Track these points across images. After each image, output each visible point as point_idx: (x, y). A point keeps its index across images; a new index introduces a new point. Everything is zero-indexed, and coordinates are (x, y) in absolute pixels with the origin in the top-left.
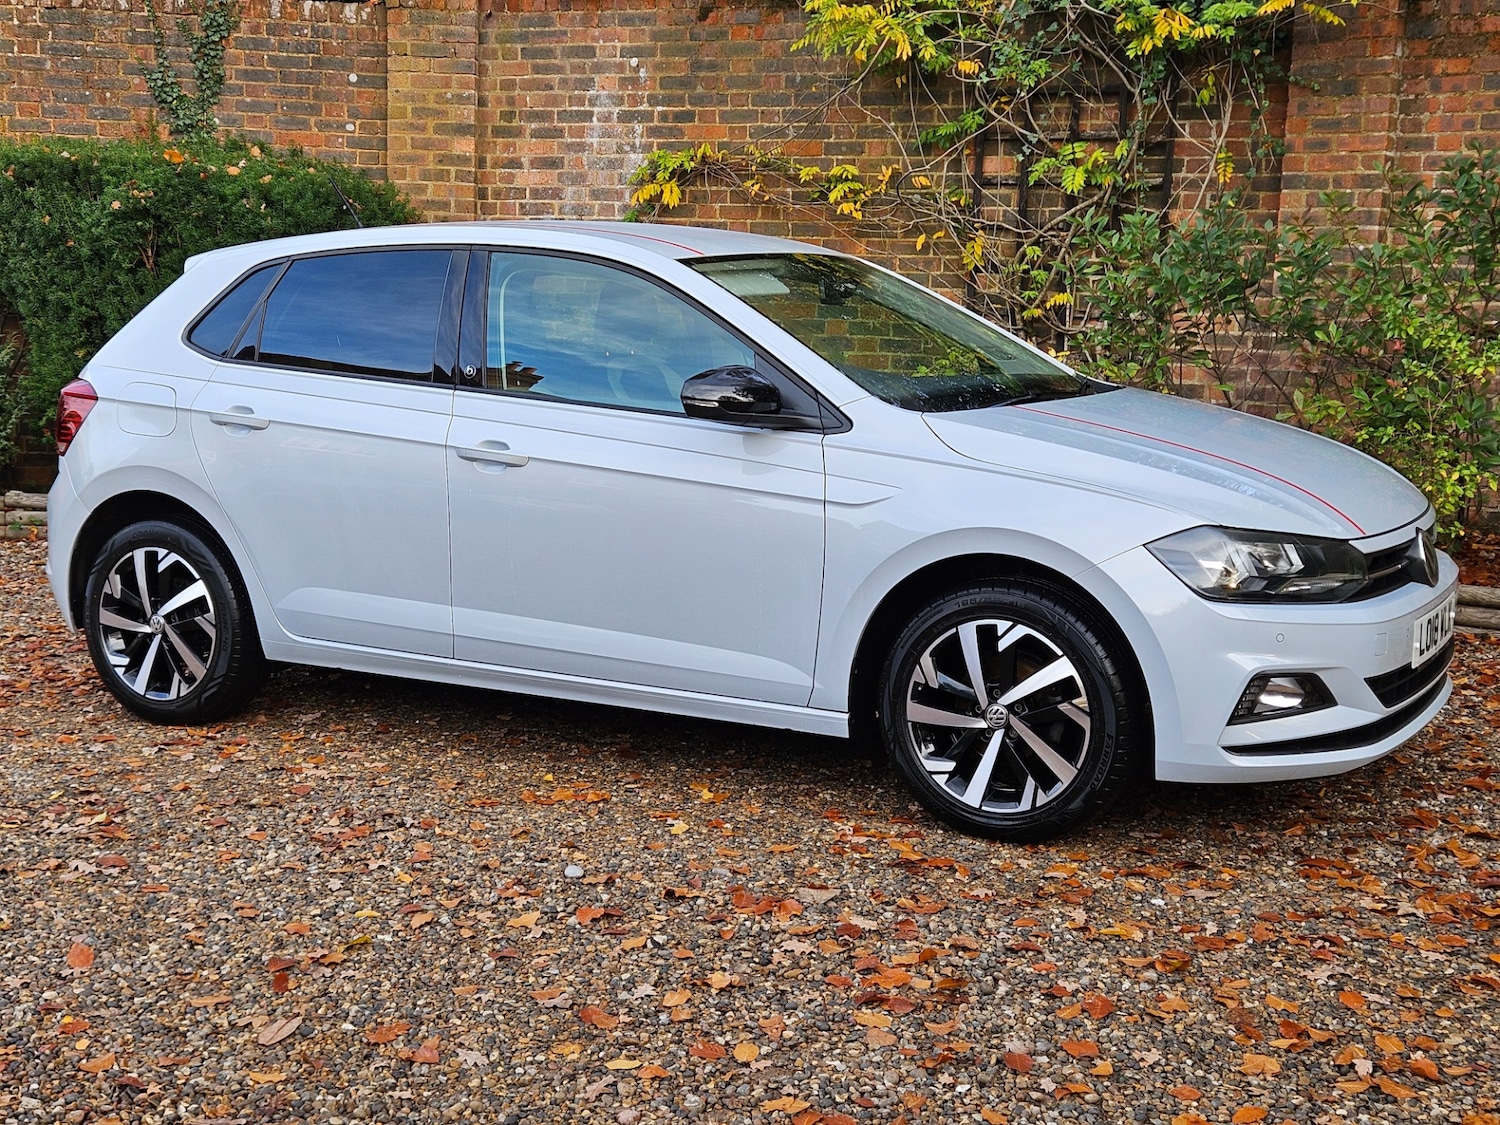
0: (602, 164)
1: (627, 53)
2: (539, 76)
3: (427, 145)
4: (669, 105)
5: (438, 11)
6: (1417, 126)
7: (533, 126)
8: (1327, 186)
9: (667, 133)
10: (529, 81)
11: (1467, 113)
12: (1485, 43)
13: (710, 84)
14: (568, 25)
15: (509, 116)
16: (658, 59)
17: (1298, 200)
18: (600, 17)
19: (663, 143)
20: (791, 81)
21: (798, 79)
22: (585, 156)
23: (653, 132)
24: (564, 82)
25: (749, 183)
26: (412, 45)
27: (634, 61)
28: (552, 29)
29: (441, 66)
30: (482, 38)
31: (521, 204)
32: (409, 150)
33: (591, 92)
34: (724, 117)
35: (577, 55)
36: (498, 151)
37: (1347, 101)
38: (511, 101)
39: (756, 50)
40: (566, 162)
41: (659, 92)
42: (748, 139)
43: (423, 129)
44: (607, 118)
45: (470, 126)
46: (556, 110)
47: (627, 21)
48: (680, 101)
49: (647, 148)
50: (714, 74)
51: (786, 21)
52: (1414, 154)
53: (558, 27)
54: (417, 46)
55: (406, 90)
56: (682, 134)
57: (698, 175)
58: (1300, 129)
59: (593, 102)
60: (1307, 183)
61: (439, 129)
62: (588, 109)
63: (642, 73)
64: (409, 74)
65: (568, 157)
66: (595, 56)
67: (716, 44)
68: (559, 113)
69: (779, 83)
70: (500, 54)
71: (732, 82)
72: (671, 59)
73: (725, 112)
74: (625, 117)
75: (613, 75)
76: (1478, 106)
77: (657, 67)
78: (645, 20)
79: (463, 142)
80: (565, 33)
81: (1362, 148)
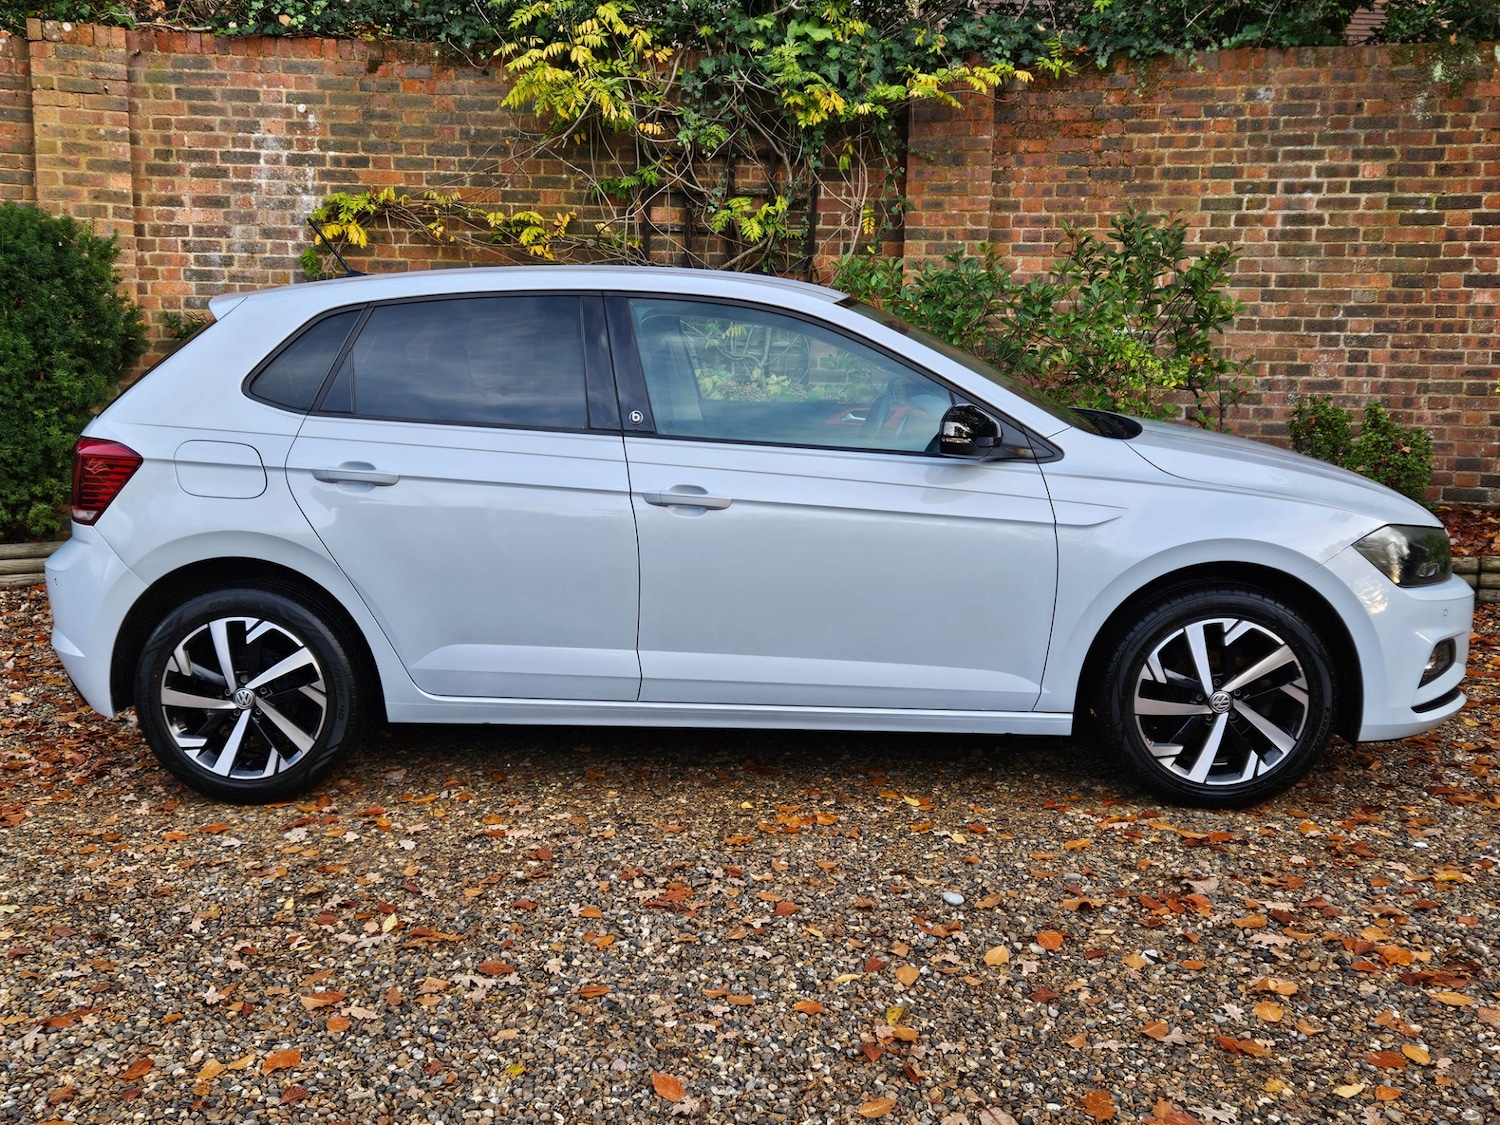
0: (272, 204)
1: (290, 98)
2: (197, 117)
3: (80, 181)
4: (341, 151)
5: (85, 47)
6: (1006, 192)
7: (194, 165)
8: (942, 238)
9: (342, 175)
10: (186, 121)
11: (1046, 183)
12: (1058, 129)
13: (383, 133)
14: (229, 69)
15: (166, 154)
16: (327, 106)
17: (919, 249)
18: (261, 62)
19: (338, 187)
20: (465, 134)
21: (473, 132)
22: (253, 197)
23: (325, 175)
24: (226, 125)
25: (432, 226)
26: (60, 80)
27: (302, 108)
28: (209, 71)
29: (91, 102)
30: (130, 77)
31: (183, 241)
32: (60, 185)
33: (257, 135)
34: (399, 164)
35: (239, 98)
36: (155, 188)
37: (956, 170)
38: (167, 140)
39: (429, 103)
40: (232, 201)
41: (330, 137)
42: (425, 185)
43: (76, 164)
44: (276, 160)
45: (126, 163)
46: (218, 150)
47: (291, 68)
48: (353, 147)
49: (320, 191)
50: (386, 123)
51: (457, 78)
52: (1004, 214)
53: (216, 70)
54: (65, 80)
55: (54, 124)
56: (356, 177)
57: (380, 217)
58: (919, 192)
59: (259, 144)
60: (926, 235)
61: (92, 165)
62: (254, 150)
63: (311, 119)
64: (57, 109)
65: (235, 197)
66: (258, 99)
67: (388, 96)
68: (222, 154)
69: (454, 135)
70: (151, 92)
71: (406, 132)
72: (342, 107)
73: (400, 159)
74: (294, 161)
75: (279, 119)
76: (1054, 178)
77: (327, 114)
78: (312, 68)
79: (119, 179)
80: (224, 76)
81: (969, 208)
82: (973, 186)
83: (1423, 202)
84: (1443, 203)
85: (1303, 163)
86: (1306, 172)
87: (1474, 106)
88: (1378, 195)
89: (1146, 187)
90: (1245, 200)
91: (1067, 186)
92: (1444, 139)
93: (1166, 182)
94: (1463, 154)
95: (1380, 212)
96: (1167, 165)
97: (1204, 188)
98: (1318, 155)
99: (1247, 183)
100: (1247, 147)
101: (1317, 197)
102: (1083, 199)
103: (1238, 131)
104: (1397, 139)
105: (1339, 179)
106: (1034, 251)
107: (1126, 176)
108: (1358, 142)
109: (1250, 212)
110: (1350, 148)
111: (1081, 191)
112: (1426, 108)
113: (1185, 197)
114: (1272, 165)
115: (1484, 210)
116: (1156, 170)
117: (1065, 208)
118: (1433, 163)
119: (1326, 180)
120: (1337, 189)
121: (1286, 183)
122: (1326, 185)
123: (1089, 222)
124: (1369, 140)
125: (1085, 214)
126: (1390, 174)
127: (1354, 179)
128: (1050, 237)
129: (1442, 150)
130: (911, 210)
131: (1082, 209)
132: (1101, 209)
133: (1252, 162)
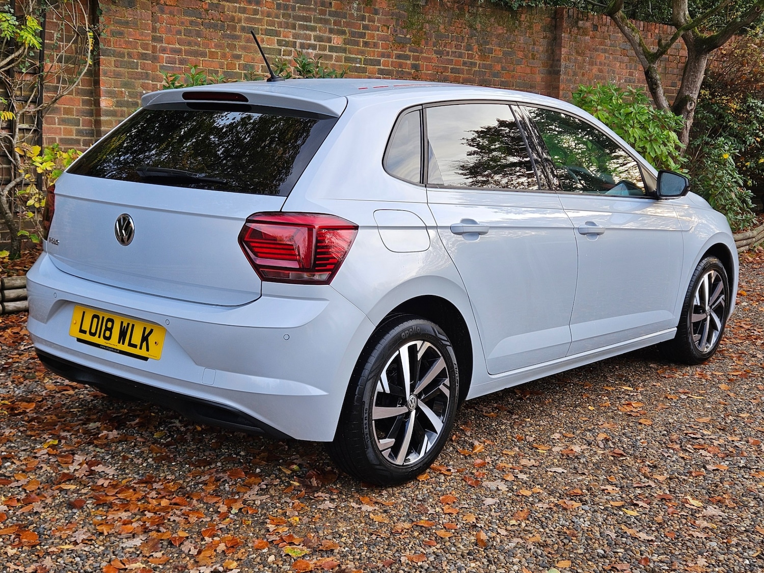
8: (124, 57)
11: (177, 26)
17: (110, 63)
37: (130, 11)
52: (157, 44)
58: (107, 23)
60: (115, 54)
76: (182, 23)
81: (140, 38)
82: (142, 23)
83: (358, 60)
84: (366, 62)
85: (308, 32)
86: (308, 38)
87: (376, 12)
88: (340, 54)
89: (233, 36)
90: (282, 50)
91: (190, 30)
92: (366, 27)
93: (243, 35)
94: (373, 37)
95: (341, 64)
96: (243, 24)
97: (262, 41)
98: (313, 29)
99: (283, 40)
100: (282, 19)
101: (314, 52)
102: (199, 39)
103: (277, 9)
104: (348, 24)
105: (323, 43)
106: (173, 70)
107: (222, 28)
108: (330, 24)
109: (284, 57)
110: (328, 27)
111: (199, 34)
112: (358, 10)
114: (294, 31)
115: (382, 67)
116: (238, 26)
117: (189, 44)
118: (361, 40)
119: (318, 43)
120: (324, 49)
121: (301, 43)
122: (318, 46)
123: (203, 54)
124: (335, 24)
125: (201, 49)
126: (345, 44)
127: (330, 44)
128: (182, 62)
129: (365, 33)
130: (103, 35)
131: (199, 46)
132: (210, 47)
133: (285, 28)
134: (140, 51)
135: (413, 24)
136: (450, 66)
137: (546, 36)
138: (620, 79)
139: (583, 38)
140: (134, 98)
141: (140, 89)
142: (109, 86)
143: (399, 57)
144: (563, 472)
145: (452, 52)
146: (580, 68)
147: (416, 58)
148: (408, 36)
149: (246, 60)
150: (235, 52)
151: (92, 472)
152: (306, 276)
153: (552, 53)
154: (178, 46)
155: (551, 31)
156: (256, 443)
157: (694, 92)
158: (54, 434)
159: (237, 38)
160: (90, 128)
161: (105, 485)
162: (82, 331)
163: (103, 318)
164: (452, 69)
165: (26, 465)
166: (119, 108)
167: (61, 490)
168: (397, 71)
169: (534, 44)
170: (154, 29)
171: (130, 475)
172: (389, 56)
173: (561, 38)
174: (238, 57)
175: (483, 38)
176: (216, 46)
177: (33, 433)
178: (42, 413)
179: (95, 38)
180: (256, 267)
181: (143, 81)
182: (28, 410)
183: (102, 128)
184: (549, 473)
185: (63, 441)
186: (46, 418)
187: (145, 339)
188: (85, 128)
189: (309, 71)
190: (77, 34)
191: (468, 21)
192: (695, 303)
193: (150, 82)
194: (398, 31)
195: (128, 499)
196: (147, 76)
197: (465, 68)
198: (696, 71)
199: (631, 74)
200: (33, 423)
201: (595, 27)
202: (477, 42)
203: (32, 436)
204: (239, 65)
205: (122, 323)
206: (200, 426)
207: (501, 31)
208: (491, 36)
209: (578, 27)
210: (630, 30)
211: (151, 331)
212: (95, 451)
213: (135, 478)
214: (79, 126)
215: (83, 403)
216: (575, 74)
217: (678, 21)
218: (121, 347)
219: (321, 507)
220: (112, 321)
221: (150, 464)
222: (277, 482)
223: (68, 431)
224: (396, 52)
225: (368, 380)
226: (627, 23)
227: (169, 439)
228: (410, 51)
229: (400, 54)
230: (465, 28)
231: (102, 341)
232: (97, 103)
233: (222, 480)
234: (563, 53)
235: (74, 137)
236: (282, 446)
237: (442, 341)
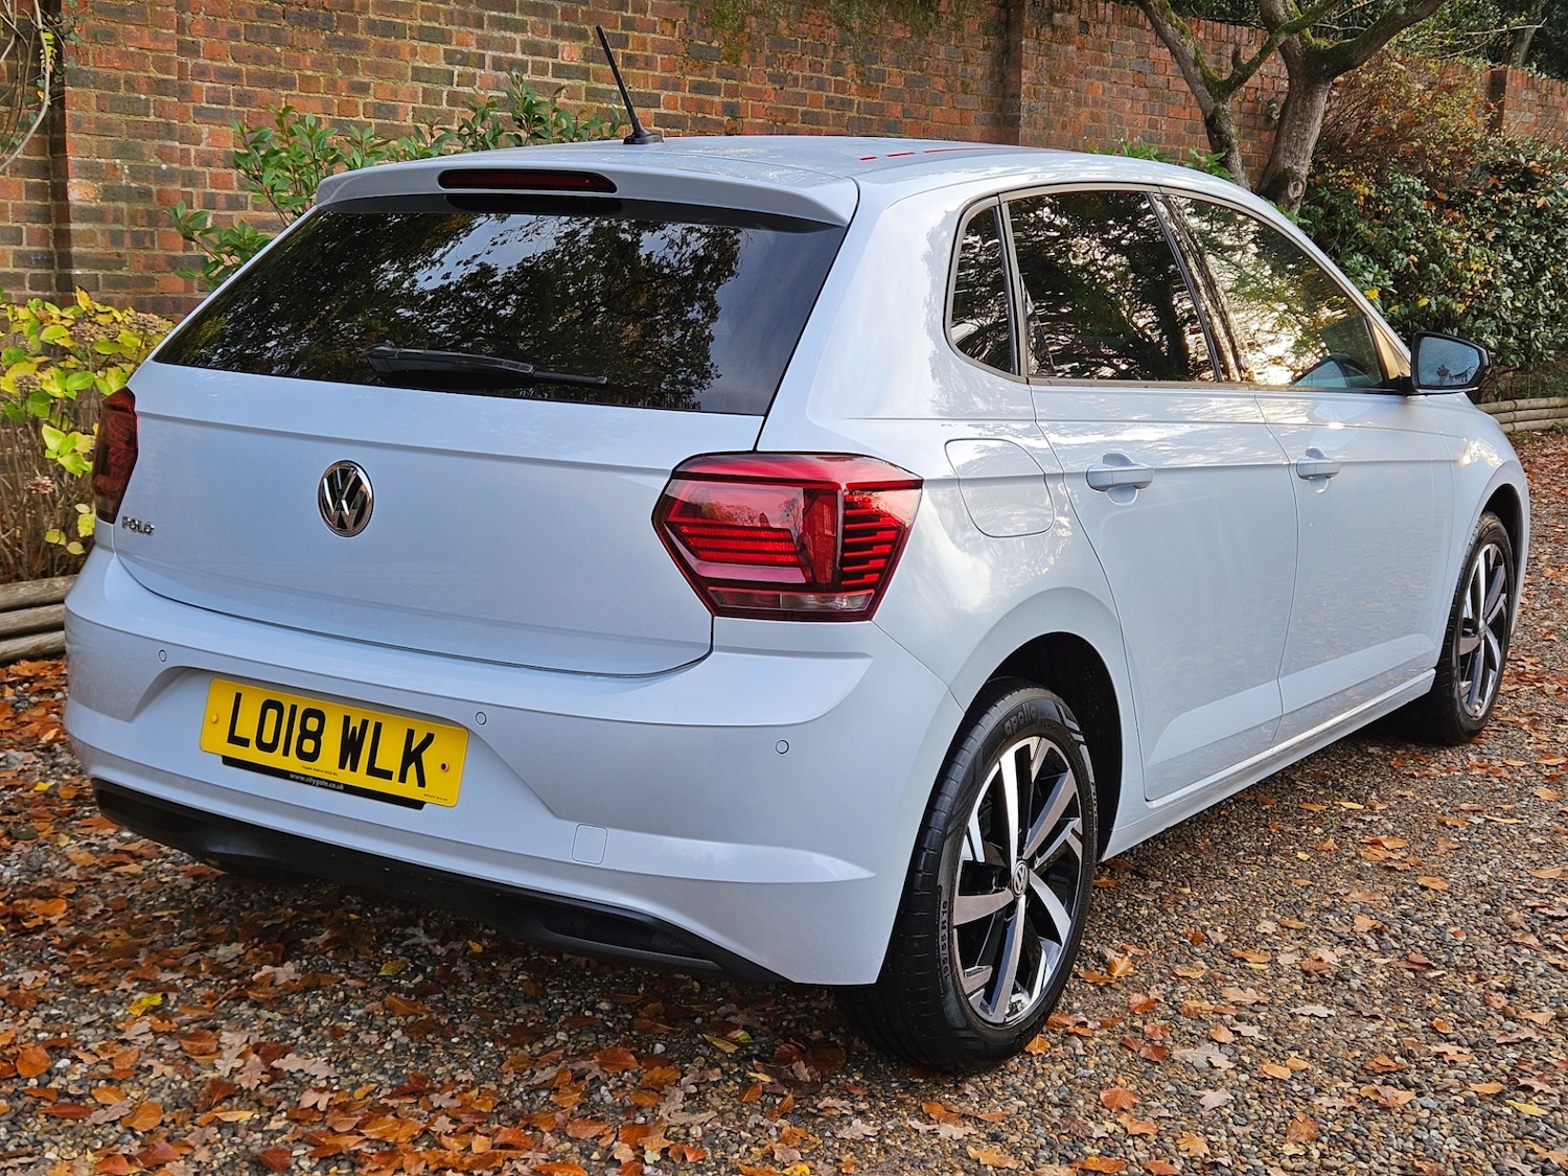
8: (118, 88)
11: (230, 20)
58: (80, 12)
60: (98, 81)
81: (151, 47)
82: (154, 12)
83: (614, 95)
84: (631, 99)
85: (508, 34)
86: (509, 46)
88: (578, 82)
89: (350, 41)
90: (456, 73)
91: (258, 28)
92: (628, 24)
93: (372, 39)
94: (643, 45)
95: (579, 103)
96: (372, 16)
97: (414, 52)
98: (519, 27)
99: (456, 52)
100: (453, 6)
102: (278, 49)
104: (591, 17)
105: (541, 59)
106: (222, 118)
107: (327, 24)
108: (555, 17)
109: (460, 89)
110: (550, 22)
111: (277, 38)
113: (392, 61)
114: (479, 32)
115: (663, 110)
116: (361, 20)
117: (257, 59)
118: (620, 51)
119: (530, 58)
120: (541, 70)
121: (494, 57)
122: (530, 64)
123: (288, 83)
124: (565, 15)
125: (282, 71)
126: (586, 60)
127: (555, 61)
128: (242, 99)
129: (627, 37)
130: (74, 40)
131: (278, 64)
132: (302, 65)
133: (460, 25)
134: (152, 75)
135: (725, 17)
136: (800, 108)
137: (989, 45)
138: (1132, 136)
139: (1062, 49)
140: (142, 180)
141: (154, 161)
142: (86, 154)
143: (697, 88)
144: (1330, 1016)
145: (804, 77)
146: (1059, 112)
147: (732, 92)
148: (715, 44)
149: (379, 96)
150: (356, 78)
151: (276, 1074)
152: (811, 600)
153: (1001, 81)
154: (232, 64)
155: (1000, 35)
156: (621, 977)
157: (1301, 162)
158: (142, 980)
159: (358, 45)
160: (45, 249)
161: (322, 1106)
162: (233, 739)
163: (294, 708)
164: (804, 114)
165: (110, 1063)
166: (111, 204)
167: (221, 1126)
168: (694, 119)
169: (966, 62)
170: (181, 27)
171: (366, 1076)
172: (677, 87)
173: (1019, 48)
174: (363, 88)
175: (865, 49)
176: (316, 64)
177: (90, 979)
178: (90, 925)
179: (57, 45)
180: (699, 584)
181: (161, 142)
182: (53, 920)
183: (74, 250)
184: (1302, 1019)
185: (172, 997)
186: (104, 937)
187: (412, 757)
188: (34, 248)
189: (540, 120)
190: (18, 38)
191: (835, 11)
192: (1465, 616)
193: (177, 144)
194: (695, 33)
195: (391, 1140)
196: (169, 132)
197: (830, 112)
198: (1307, 118)
199: (1153, 125)
200: (79, 952)
201: (1084, 26)
202: (853, 57)
203: (89, 986)
204: (365, 105)
205: (347, 720)
206: (478, 940)
207: (900, 34)
208: (882, 44)
209: (1053, 26)
210: (1177, 32)
211: (429, 739)
212: (257, 1017)
213: (380, 1083)
214: (20, 244)
215: (176, 897)
216: (1048, 125)
217: (1272, 13)
218: (346, 777)
219: (845, 1133)
220: (320, 716)
221: (401, 1044)
222: (715, 1075)
223: (173, 969)
224: (691, 78)
225: (945, 837)
226: (1171, 18)
227: (420, 978)
228: (719, 76)
229: (699, 83)
230: (829, 28)
231: (293, 763)
232: (60, 192)
233: (588, 1078)
234: (1024, 80)
235: (10, 269)
236: (683, 981)
237: (1074, 735)
